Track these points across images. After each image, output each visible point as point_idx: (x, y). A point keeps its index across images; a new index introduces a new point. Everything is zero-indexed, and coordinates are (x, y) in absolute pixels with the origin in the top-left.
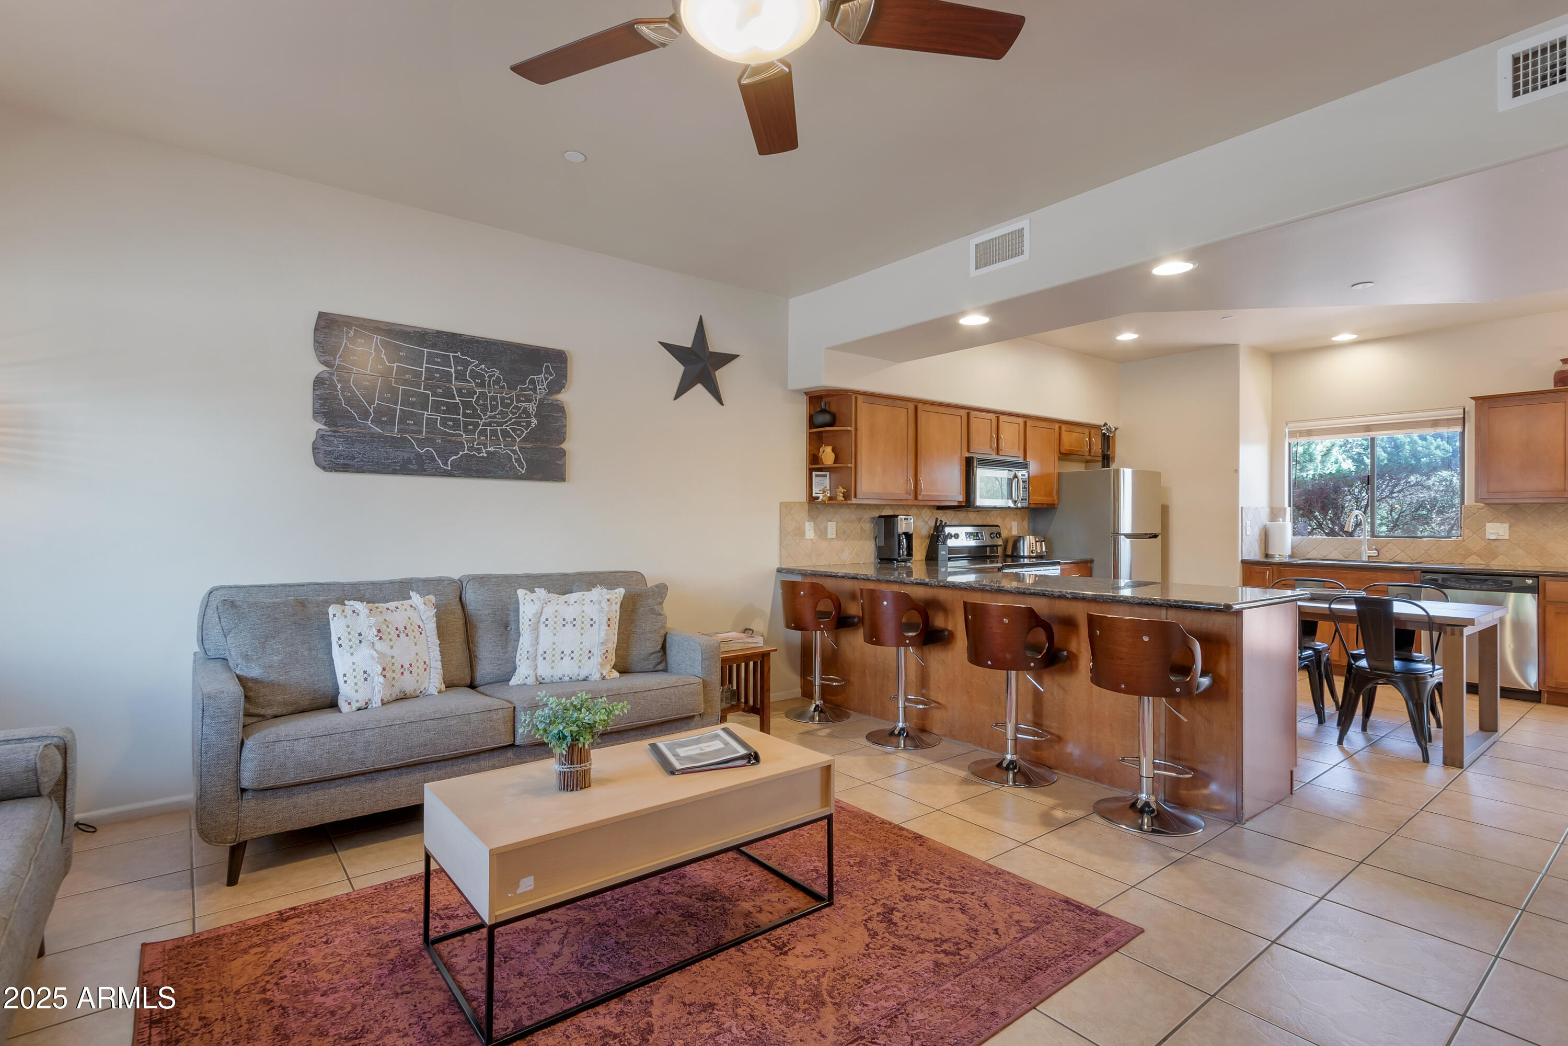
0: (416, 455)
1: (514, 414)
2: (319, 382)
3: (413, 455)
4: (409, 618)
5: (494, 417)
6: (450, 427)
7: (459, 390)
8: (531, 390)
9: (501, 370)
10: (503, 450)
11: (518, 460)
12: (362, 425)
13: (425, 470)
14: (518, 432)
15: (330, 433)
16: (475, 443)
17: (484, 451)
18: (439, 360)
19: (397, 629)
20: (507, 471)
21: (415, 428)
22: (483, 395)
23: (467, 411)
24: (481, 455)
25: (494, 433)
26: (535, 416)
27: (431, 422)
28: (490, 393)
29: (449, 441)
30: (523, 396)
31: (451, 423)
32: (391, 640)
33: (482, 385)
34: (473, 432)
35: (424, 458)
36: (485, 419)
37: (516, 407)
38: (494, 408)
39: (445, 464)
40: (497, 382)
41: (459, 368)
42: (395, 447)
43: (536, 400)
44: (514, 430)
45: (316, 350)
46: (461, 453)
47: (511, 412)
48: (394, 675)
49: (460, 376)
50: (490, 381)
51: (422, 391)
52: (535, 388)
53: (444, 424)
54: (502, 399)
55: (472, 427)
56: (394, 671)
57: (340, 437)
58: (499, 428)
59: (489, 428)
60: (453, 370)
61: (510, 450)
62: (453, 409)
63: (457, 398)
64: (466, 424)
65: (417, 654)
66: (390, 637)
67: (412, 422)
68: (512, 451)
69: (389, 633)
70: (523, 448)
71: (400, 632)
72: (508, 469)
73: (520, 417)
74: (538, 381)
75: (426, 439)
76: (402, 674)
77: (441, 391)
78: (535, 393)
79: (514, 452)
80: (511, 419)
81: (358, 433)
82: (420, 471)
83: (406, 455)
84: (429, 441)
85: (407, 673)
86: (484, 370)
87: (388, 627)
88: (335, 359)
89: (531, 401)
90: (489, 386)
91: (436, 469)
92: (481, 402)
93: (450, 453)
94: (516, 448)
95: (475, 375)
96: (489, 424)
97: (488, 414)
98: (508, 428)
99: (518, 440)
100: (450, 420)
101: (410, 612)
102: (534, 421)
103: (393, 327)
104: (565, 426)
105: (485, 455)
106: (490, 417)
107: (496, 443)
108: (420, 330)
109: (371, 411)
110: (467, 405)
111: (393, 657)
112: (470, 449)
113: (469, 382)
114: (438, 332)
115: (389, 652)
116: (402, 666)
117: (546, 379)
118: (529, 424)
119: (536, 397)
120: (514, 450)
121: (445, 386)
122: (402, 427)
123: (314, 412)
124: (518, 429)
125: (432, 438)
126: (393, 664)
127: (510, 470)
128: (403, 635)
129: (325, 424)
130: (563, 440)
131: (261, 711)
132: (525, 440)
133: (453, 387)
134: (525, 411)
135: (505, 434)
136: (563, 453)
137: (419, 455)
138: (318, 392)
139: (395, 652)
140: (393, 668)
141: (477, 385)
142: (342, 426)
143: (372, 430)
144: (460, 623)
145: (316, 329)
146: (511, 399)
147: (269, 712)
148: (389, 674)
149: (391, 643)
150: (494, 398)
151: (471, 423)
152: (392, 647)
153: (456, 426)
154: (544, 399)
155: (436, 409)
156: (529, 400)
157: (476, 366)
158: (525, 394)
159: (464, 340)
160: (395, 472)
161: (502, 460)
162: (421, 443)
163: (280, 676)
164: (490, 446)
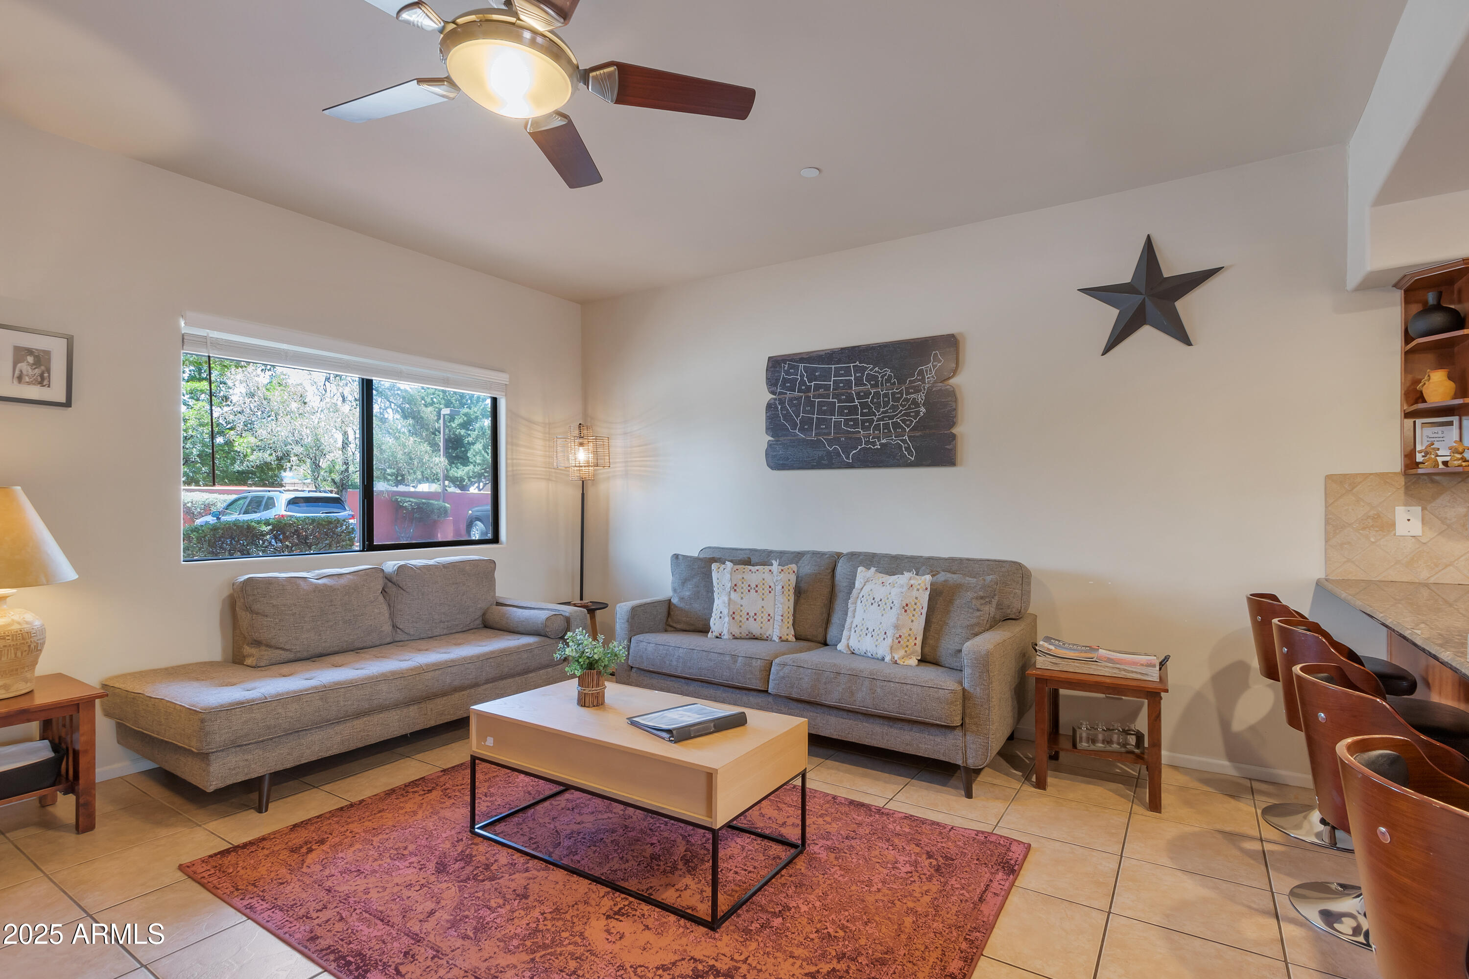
0: (827, 453)
1: (903, 406)
2: (770, 407)
3: (825, 452)
4: (763, 579)
5: (886, 412)
6: (851, 427)
7: (858, 394)
8: (919, 380)
9: (893, 369)
10: (895, 440)
11: (908, 449)
12: (793, 434)
13: (833, 464)
14: (908, 423)
15: (774, 443)
16: (871, 437)
17: (878, 444)
18: (843, 372)
19: (749, 586)
20: (898, 460)
21: (826, 431)
22: (877, 394)
23: (864, 411)
24: (876, 447)
25: (886, 426)
26: (923, 405)
27: (837, 424)
28: (882, 391)
29: (851, 438)
30: (912, 388)
31: (852, 423)
32: (742, 593)
33: (876, 386)
34: (868, 428)
35: (832, 454)
36: (879, 415)
37: (907, 400)
38: (886, 404)
39: (848, 458)
40: (888, 380)
41: (857, 375)
42: (813, 448)
43: (924, 389)
44: (904, 421)
45: (767, 384)
46: (859, 447)
47: (901, 405)
48: (741, 619)
49: (859, 382)
50: (882, 380)
51: (831, 400)
52: (924, 378)
53: (846, 425)
54: (893, 394)
55: (868, 424)
56: (741, 616)
57: (780, 444)
58: (890, 421)
59: (882, 423)
60: (853, 378)
61: (900, 440)
62: (853, 410)
63: (856, 401)
64: (863, 422)
65: (763, 607)
66: (742, 591)
67: (824, 427)
68: (902, 441)
69: (742, 588)
70: (914, 436)
71: (751, 588)
72: (899, 458)
73: (909, 408)
74: (927, 371)
75: (834, 438)
76: (747, 619)
77: (844, 397)
78: (924, 382)
79: (904, 441)
80: (901, 411)
81: (790, 440)
82: (830, 466)
83: (821, 453)
84: (836, 440)
85: (751, 620)
86: (878, 372)
87: (743, 583)
88: (777, 389)
89: (920, 391)
90: (882, 385)
91: (841, 463)
92: (875, 400)
93: (852, 448)
94: (906, 437)
95: (870, 378)
96: (882, 419)
97: (881, 410)
98: (898, 420)
99: (907, 431)
100: (851, 420)
101: (767, 576)
102: (923, 410)
103: (811, 355)
104: (955, 409)
105: (879, 447)
106: (883, 413)
107: (888, 435)
108: (829, 351)
109: (798, 422)
110: (864, 405)
111: (741, 606)
112: (867, 443)
113: (865, 385)
114: (842, 349)
115: (739, 601)
116: (748, 614)
117: (934, 366)
118: (918, 413)
119: (924, 387)
120: (904, 440)
121: (847, 393)
122: (818, 431)
123: (767, 429)
124: (907, 420)
125: (838, 437)
126: (741, 611)
127: (901, 458)
128: (753, 591)
129: (772, 437)
130: (953, 424)
131: (675, 625)
132: (914, 429)
133: (853, 392)
134: (915, 403)
135: (896, 425)
136: (953, 437)
137: (829, 452)
138: (768, 415)
139: (743, 602)
140: (741, 614)
141: (872, 386)
142: (781, 436)
143: (799, 437)
144: (826, 591)
145: (767, 370)
146: (901, 393)
147: (678, 626)
148: (737, 617)
149: (742, 595)
150: (886, 395)
151: (867, 420)
152: (742, 598)
153: (856, 425)
154: (932, 387)
155: (841, 413)
156: (917, 391)
157: (871, 370)
158: (914, 386)
159: (861, 350)
160: (813, 467)
161: (893, 450)
162: (831, 442)
163: (686, 605)
164: (883, 439)
